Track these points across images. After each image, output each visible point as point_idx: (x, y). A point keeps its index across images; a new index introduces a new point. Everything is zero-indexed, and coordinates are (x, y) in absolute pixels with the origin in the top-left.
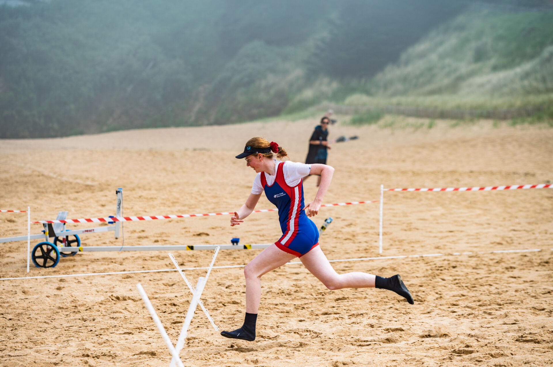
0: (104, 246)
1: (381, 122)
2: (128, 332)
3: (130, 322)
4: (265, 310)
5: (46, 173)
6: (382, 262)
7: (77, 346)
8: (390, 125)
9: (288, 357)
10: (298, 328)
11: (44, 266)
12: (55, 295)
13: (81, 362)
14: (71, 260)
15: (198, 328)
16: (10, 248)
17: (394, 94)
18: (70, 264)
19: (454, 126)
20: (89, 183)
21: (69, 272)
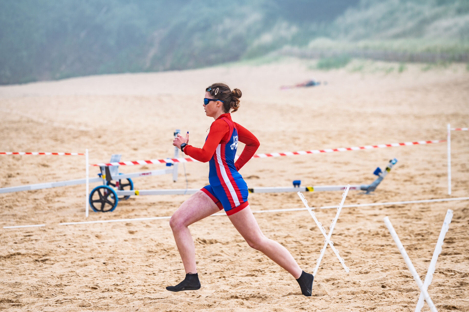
0: (153, 190)
1: (350, 66)
2: (250, 275)
3: (239, 265)
4: (376, 251)
5: (35, 118)
6: (458, 203)
7: (211, 288)
8: (359, 69)
9: (459, 296)
10: (439, 268)
11: (102, 210)
12: (133, 239)
13: (237, 303)
14: (126, 204)
15: (322, 270)
16: (56, 192)
17: (357, 38)
18: (129, 208)
19: (426, 70)
20: (83, 128)
21: (131, 216)
